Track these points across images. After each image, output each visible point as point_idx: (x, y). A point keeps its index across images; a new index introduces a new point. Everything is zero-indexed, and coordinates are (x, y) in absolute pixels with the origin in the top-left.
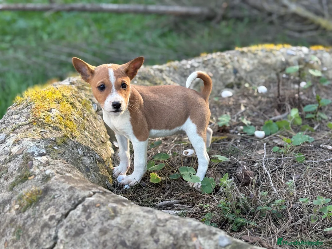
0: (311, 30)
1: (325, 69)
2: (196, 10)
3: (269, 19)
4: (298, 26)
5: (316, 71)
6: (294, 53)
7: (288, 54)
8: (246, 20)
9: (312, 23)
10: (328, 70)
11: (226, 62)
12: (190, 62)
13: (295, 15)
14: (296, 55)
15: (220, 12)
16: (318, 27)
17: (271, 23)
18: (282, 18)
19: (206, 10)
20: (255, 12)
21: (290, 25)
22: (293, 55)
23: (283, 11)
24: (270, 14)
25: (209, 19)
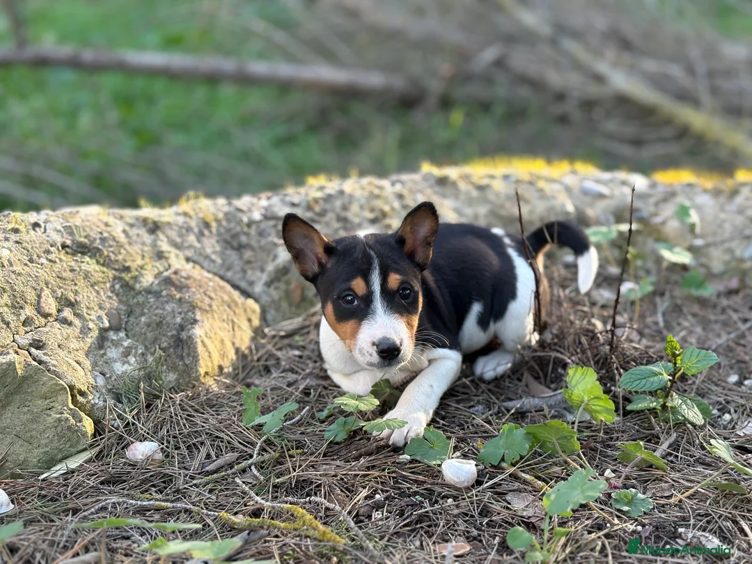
0: (663, 140)
1: (699, 242)
2: (373, 80)
3: (558, 109)
4: (630, 130)
5: (677, 249)
6: (604, 190)
7: (586, 192)
8: (499, 110)
9: (668, 121)
10: (708, 245)
11: (387, 208)
12: (264, 203)
13: (623, 102)
14: (611, 197)
15: (435, 87)
16: (683, 132)
17: (563, 120)
18: (588, 105)
19: (398, 83)
20: (524, 92)
21: (612, 125)
22: (601, 196)
23: (593, 90)
24: (560, 97)
25: (407, 103)
